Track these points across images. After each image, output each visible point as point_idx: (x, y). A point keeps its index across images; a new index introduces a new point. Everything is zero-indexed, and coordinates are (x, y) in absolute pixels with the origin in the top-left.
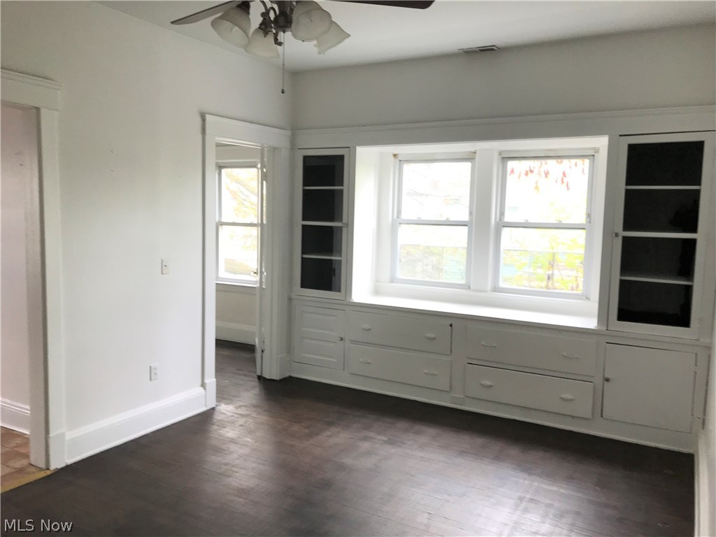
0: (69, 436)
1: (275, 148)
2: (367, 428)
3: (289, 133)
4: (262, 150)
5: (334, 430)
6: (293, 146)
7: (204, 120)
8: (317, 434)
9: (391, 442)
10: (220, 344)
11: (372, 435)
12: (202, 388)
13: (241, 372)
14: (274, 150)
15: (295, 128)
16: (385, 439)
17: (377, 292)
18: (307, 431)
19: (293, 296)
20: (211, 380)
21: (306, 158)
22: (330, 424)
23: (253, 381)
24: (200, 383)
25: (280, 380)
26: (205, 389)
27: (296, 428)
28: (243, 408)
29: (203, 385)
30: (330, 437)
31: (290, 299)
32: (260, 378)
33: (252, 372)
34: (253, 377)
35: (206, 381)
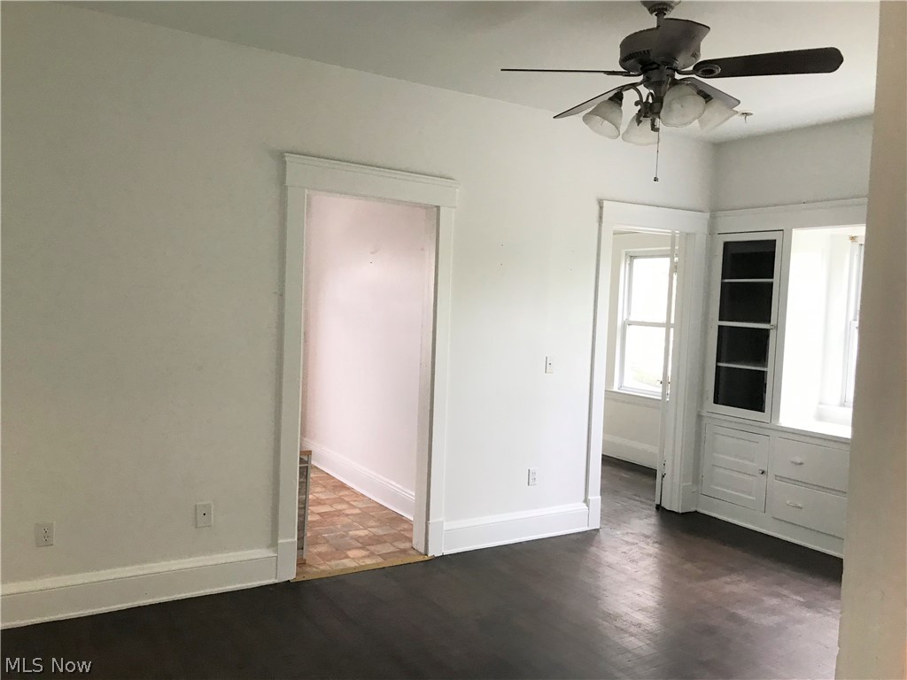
0: (446, 526)
1: (687, 234)
2: (780, 584)
3: (707, 215)
4: (673, 237)
5: (735, 577)
6: (712, 231)
7: (601, 208)
8: (713, 578)
9: (809, 605)
10: (607, 460)
11: (785, 592)
12: (584, 506)
13: (637, 498)
14: (687, 236)
15: (715, 210)
16: (802, 600)
17: (820, 417)
18: (700, 572)
19: (704, 414)
20: (596, 497)
21: (727, 245)
22: (732, 571)
23: (649, 509)
24: (583, 498)
25: (682, 513)
26: (588, 506)
27: (688, 566)
28: (633, 536)
29: (586, 501)
30: (727, 583)
31: (700, 417)
32: (659, 507)
33: (651, 500)
34: (651, 505)
35: (589, 497)
